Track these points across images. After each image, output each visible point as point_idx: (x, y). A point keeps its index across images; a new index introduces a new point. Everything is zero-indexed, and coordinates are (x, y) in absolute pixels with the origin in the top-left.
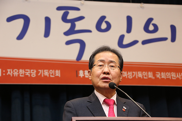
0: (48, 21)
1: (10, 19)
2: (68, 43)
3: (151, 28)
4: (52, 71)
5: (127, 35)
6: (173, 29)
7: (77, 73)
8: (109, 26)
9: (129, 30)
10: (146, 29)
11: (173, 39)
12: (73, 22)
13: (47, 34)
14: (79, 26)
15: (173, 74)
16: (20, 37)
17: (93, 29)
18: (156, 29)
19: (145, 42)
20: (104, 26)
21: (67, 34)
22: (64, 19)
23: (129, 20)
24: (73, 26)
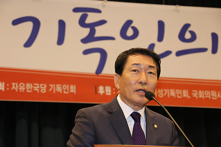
0: (62, 24)
1: (16, 22)
2: (87, 52)
3: (188, 36)
4: (65, 87)
7: (96, 90)
9: (160, 38)
10: (182, 37)
12: (92, 27)
13: (61, 41)
14: (100, 31)
15: (214, 93)
16: (28, 44)
17: (117, 35)
18: (194, 37)
19: (179, 54)
20: (130, 32)
21: (85, 41)
22: (82, 22)
23: (161, 25)
24: (93, 32)
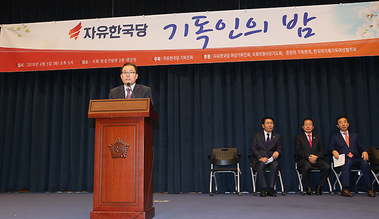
0: (187, 26)
1: (165, 28)
2: (198, 39)
3: (251, 24)
4: (188, 56)
5: (235, 30)
6: (266, 23)
7: (203, 56)
8: (224, 25)
9: (237, 28)
10: (248, 26)
11: (265, 31)
12: (202, 25)
13: (186, 35)
14: (205, 27)
15: (264, 53)
16: (170, 38)
17: (214, 29)
18: (255, 24)
19: (246, 34)
20: (221, 26)
21: (197, 33)
22: (197, 24)
23: (237, 20)
24: (202, 28)
